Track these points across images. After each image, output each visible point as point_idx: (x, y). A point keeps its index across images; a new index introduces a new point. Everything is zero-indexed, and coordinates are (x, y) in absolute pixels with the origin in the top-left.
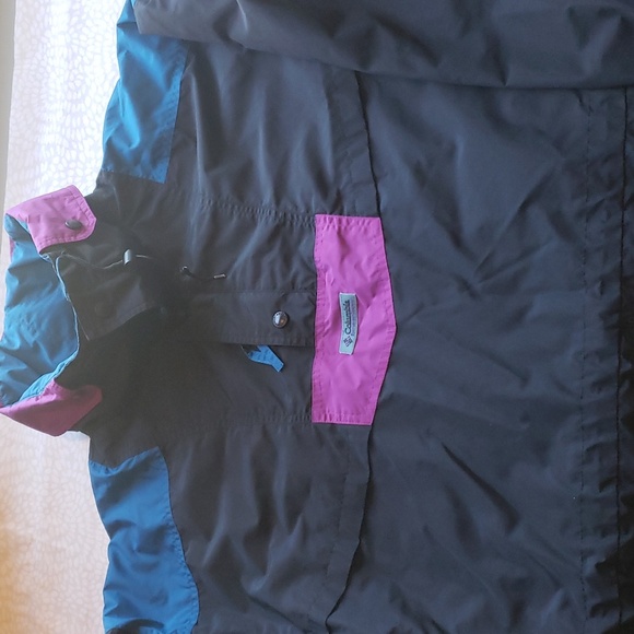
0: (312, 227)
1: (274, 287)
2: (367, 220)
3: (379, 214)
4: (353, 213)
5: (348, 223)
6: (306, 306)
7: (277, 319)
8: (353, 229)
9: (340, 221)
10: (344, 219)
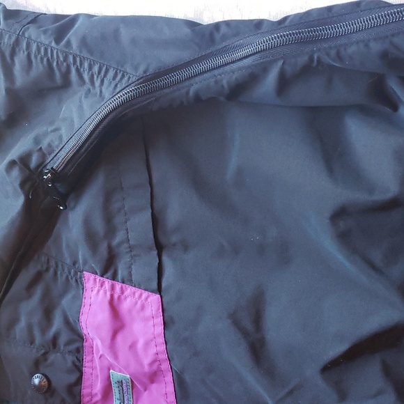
0: (80, 283)
1: (32, 342)
2: (145, 294)
3: (159, 290)
4: (128, 280)
5: (122, 292)
6: (69, 372)
7: (36, 381)
8: (129, 300)
9: (113, 288)
10: (118, 286)
